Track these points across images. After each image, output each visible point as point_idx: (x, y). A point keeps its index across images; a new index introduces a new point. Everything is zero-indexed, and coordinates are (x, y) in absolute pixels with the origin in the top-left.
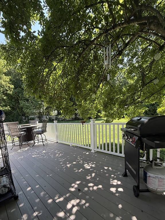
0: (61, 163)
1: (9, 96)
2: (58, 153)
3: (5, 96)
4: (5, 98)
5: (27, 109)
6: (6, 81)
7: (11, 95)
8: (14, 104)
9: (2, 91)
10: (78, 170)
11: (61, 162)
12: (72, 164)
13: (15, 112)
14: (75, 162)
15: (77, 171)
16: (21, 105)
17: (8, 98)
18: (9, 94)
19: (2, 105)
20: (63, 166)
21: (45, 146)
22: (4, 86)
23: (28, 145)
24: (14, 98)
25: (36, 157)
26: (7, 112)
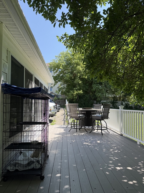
0: (111, 162)
1: (84, 80)
2: (114, 148)
3: (80, 81)
4: (80, 82)
5: (99, 93)
6: (83, 67)
7: (86, 79)
8: (87, 88)
9: (78, 76)
10: (129, 181)
11: (111, 160)
12: (124, 168)
13: (87, 96)
14: (131, 168)
15: (126, 181)
16: (94, 89)
17: (84, 82)
18: (84, 79)
19: (77, 89)
20: (110, 167)
21: (103, 135)
22: (81, 71)
23: (86, 130)
24: (89, 82)
25: (86, 144)
26: (80, 95)
